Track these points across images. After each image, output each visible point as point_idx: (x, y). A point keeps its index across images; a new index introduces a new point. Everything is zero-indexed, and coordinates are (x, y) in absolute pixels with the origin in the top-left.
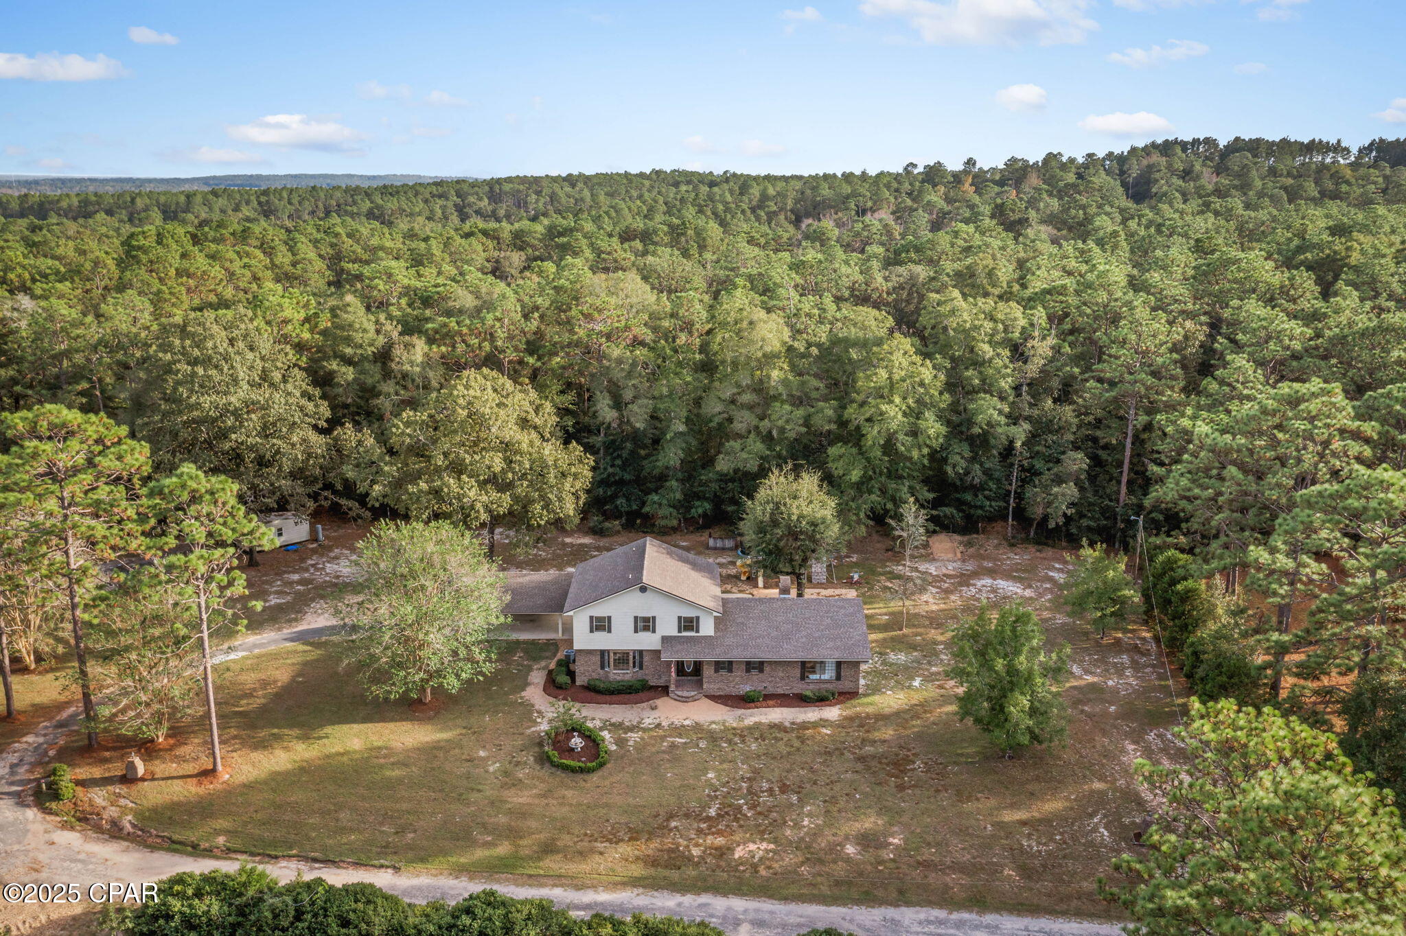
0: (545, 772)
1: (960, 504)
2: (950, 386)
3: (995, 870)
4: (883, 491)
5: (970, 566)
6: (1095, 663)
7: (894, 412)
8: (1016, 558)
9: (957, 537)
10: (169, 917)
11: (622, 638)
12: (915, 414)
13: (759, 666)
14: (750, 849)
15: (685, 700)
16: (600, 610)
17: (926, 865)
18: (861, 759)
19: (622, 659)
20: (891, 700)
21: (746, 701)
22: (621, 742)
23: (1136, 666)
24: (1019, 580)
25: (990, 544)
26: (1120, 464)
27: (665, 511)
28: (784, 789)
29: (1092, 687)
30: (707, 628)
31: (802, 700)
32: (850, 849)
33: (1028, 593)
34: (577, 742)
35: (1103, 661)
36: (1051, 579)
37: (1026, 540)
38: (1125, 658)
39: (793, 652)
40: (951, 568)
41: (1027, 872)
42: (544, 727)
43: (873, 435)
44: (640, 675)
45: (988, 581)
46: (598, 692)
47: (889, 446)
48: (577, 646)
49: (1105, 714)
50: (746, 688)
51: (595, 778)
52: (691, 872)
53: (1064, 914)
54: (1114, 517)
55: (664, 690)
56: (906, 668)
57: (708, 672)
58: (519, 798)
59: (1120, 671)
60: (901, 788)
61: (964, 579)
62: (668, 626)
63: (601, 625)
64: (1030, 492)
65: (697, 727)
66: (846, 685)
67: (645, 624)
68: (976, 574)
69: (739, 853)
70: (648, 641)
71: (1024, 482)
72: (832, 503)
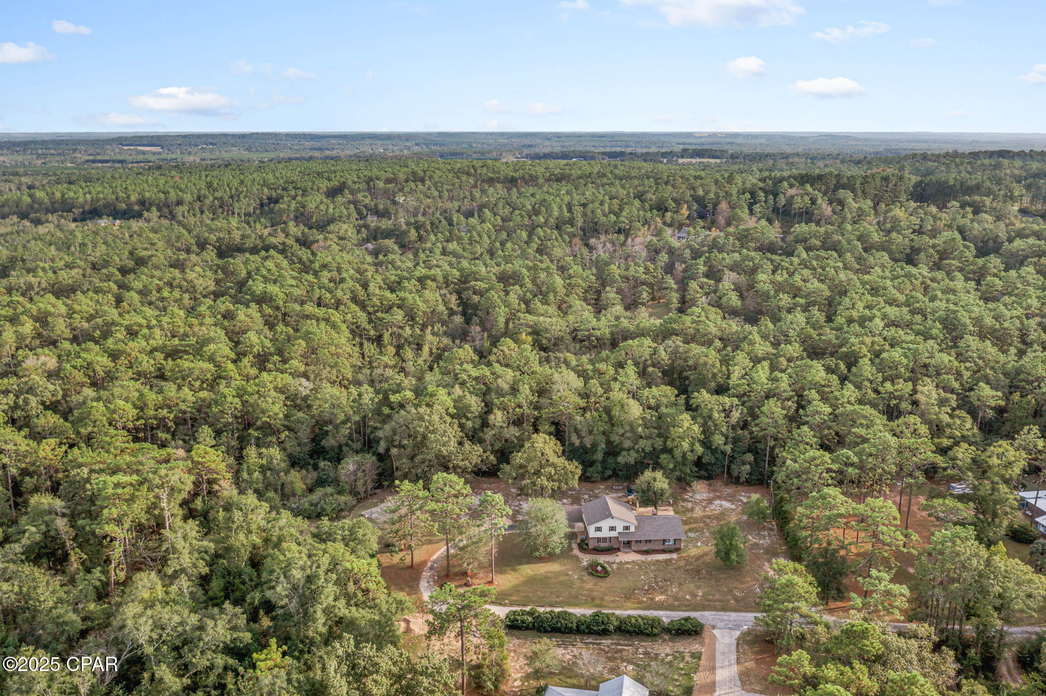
0: (592, 578)
1: (707, 470)
2: (704, 432)
3: (728, 601)
4: (681, 470)
5: (712, 495)
6: (756, 535)
7: (686, 445)
8: (728, 491)
9: (705, 482)
10: (517, 621)
11: (605, 533)
12: (692, 445)
13: (650, 541)
14: (659, 598)
15: (627, 553)
16: (598, 525)
17: (710, 600)
18: (686, 570)
19: (605, 539)
20: (693, 552)
21: (646, 552)
22: (611, 567)
23: (769, 535)
24: (729, 501)
25: (718, 484)
26: (765, 455)
27: (595, 475)
28: (665, 580)
29: (756, 544)
30: (632, 529)
31: (664, 551)
32: (688, 597)
33: (733, 507)
34: (599, 568)
35: (758, 534)
36: (741, 501)
37: (731, 482)
38: (766, 533)
39: (660, 537)
40: (705, 496)
41: (736, 600)
42: (585, 563)
43: (678, 453)
44: (611, 545)
45: (718, 502)
46: (597, 551)
47: (684, 455)
48: (591, 536)
49: (759, 553)
50: (645, 548)
51: (608, 579)
52: (645, 605)
53: (747, 611)
54: (763, 475)
55: (618, 550)
56: (695, 539)
57: (633, 543)
58: (589, 586)
59: (764, 537)
60: (699, 579)
61: (710, 501)
62: (620, 529)
63: (599, 529)
64: (733, 466)
65: (633, 562)
66: (677, 546)
67: (612, 529)
68: (714, 499)
69: (657, 599)
70: (614, 534)
71: (731, 462)
72: (667, 481)
